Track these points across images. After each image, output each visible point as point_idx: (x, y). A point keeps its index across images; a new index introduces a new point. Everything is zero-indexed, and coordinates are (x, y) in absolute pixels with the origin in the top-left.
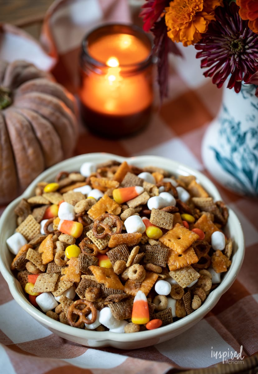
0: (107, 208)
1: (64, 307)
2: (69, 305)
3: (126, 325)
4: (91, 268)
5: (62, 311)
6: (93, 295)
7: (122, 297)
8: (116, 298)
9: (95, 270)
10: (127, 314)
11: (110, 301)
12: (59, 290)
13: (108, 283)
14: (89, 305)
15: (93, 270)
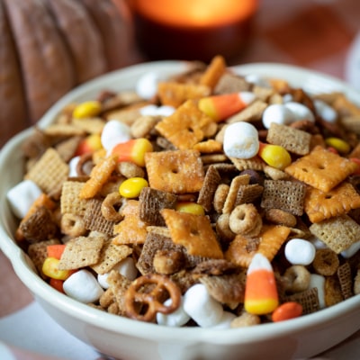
0: (191, 122)
1: (117, 292)
2: (126, 288)
3: (233, 320)
4: (165, 213)
5: (112, 302)
6: (169, 260)
7: (226, 265)
8: (216, 267)
9: (171, 218)
10: (237, 293)
11: (203, 272)
12: (107, 261)
13: (193, 245)
14: (161, 281)
15: (168, 218)
